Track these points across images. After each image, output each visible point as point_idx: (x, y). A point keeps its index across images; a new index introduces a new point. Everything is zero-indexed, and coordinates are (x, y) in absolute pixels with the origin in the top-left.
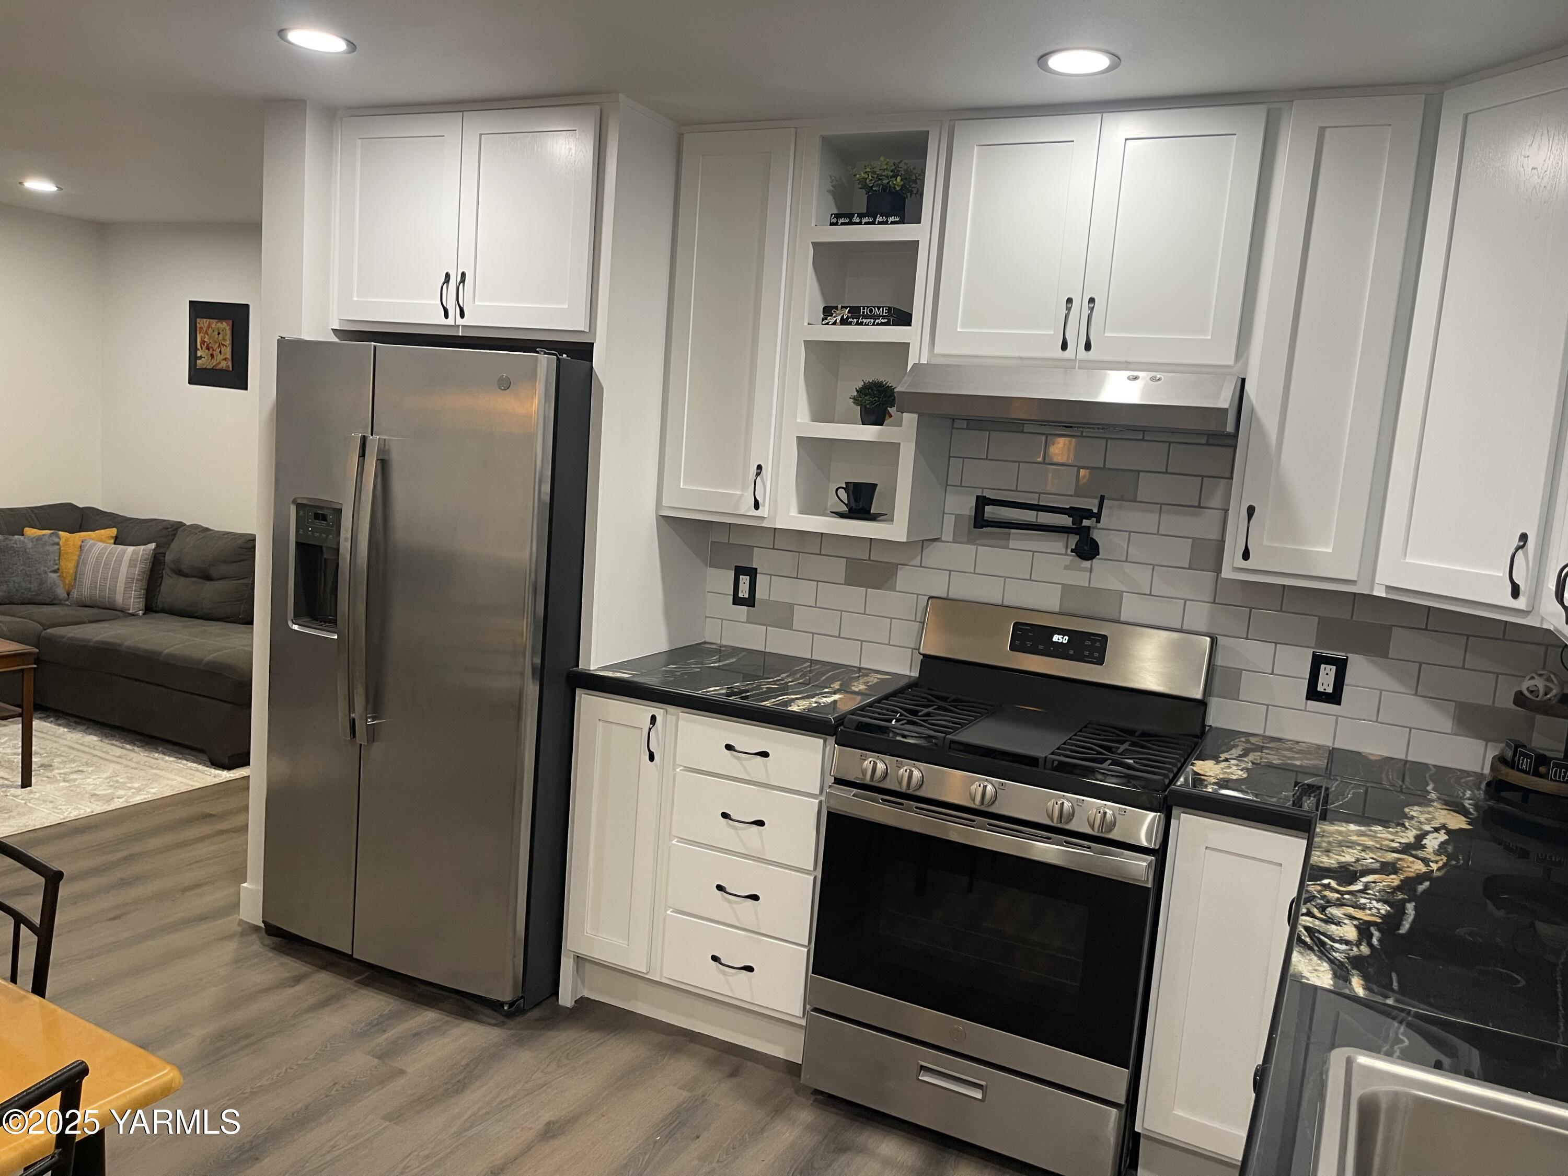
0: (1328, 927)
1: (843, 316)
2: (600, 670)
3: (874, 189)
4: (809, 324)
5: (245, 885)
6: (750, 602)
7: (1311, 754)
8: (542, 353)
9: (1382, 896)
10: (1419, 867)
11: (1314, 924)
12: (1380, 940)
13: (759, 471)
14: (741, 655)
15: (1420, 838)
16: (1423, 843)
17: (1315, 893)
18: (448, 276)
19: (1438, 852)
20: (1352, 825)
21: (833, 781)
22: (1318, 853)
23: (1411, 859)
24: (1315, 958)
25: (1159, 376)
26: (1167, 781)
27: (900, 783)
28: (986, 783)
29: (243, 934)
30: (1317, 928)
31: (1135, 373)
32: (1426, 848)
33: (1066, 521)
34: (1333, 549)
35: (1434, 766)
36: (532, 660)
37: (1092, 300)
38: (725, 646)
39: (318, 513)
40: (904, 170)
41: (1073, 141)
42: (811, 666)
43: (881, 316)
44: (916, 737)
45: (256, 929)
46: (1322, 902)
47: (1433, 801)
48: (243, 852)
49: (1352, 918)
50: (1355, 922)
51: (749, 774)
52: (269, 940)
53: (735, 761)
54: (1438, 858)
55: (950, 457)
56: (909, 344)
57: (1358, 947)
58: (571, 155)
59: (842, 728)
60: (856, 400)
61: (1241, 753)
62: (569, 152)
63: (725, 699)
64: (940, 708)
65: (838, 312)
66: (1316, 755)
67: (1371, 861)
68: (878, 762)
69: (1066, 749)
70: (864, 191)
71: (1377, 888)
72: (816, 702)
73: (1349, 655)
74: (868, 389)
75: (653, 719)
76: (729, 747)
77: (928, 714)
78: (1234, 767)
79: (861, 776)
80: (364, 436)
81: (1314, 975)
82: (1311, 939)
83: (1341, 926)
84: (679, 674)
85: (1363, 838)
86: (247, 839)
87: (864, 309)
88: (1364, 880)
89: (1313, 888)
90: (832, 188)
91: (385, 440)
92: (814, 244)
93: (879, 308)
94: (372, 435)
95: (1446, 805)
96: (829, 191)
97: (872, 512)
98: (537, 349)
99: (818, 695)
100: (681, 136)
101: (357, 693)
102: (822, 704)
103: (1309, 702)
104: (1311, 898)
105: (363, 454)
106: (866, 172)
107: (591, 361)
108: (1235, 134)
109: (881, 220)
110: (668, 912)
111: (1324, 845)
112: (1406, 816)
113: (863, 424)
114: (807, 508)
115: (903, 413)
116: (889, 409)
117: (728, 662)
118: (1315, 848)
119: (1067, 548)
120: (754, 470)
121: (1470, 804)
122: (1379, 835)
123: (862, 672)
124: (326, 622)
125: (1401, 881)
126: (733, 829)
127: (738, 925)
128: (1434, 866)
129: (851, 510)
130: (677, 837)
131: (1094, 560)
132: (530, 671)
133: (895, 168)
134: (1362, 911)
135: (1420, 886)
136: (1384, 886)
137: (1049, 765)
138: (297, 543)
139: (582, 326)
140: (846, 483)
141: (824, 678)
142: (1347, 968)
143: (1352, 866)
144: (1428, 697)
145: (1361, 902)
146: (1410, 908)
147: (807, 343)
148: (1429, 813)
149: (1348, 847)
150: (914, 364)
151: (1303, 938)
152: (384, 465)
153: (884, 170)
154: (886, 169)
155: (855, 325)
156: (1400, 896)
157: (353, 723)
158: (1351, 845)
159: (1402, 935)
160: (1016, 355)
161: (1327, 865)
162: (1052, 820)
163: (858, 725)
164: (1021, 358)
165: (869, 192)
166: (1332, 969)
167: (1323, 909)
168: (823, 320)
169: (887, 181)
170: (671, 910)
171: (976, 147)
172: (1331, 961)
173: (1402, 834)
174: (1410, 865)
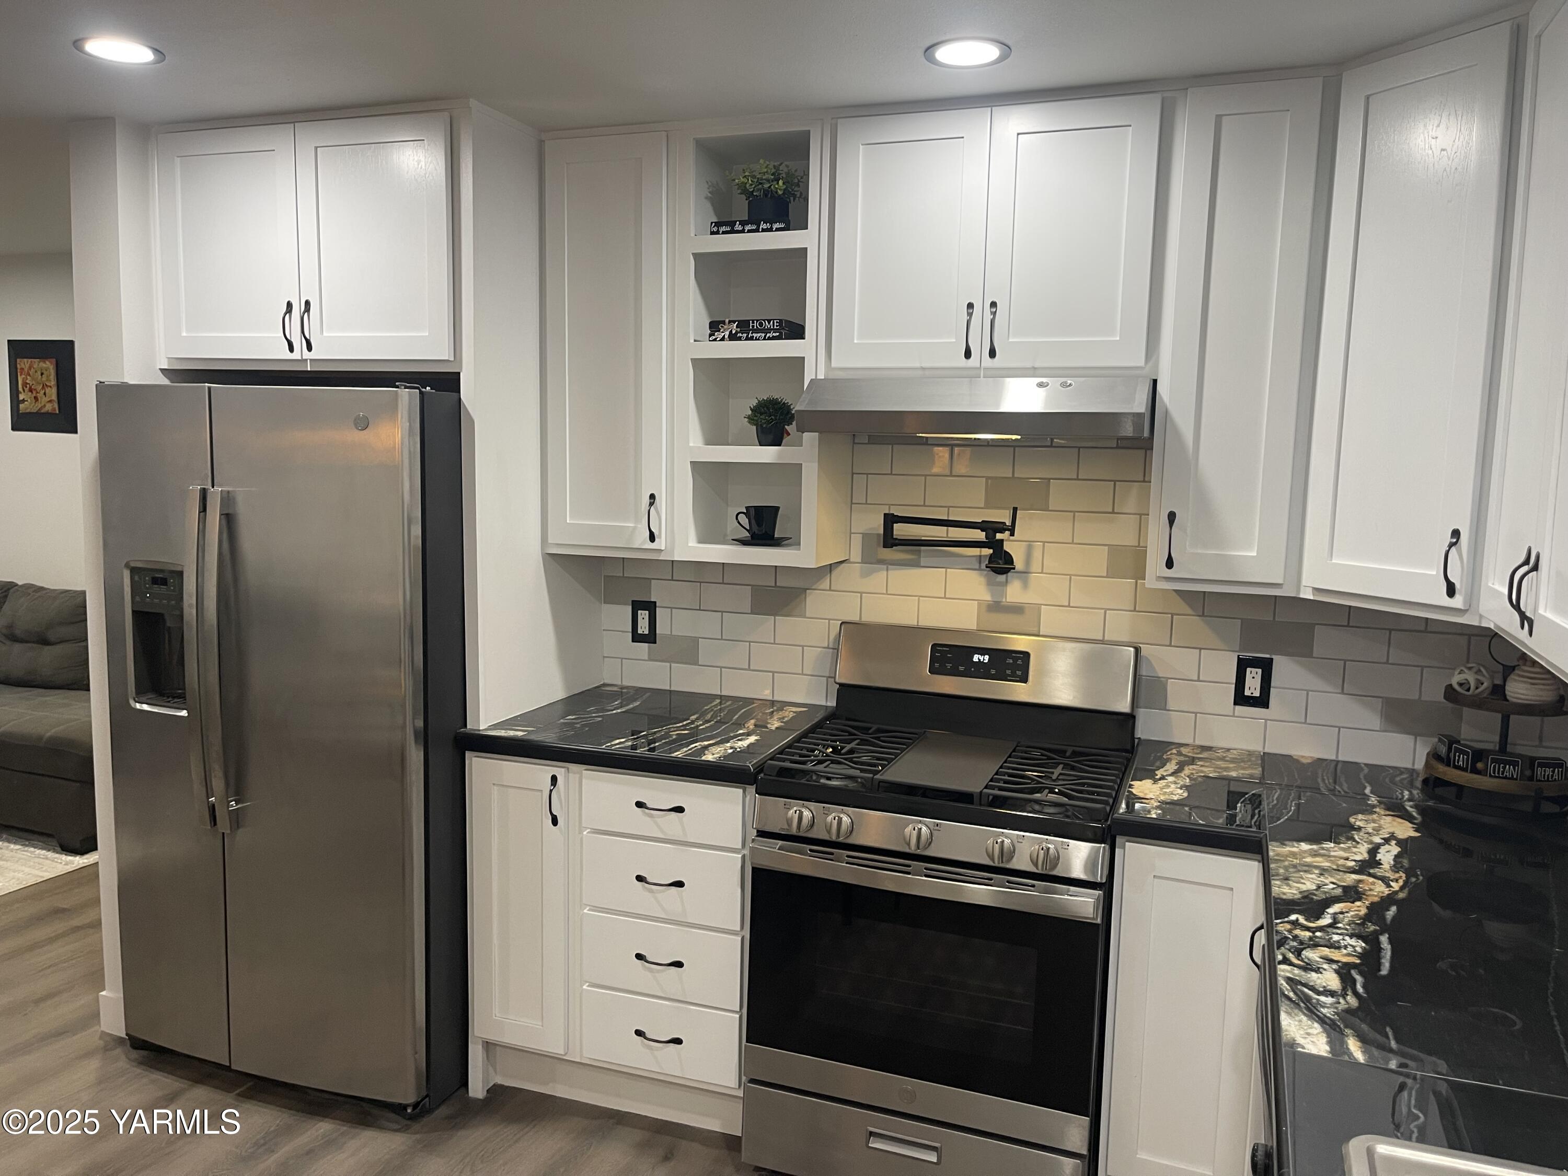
0: (1309, 976)
1: (731, 331)
2: (491, 729)
3: (755, 194)
4: (695, 341)
5: (103, 993)
6: (651, 638)
7: (1243, 761)
8: (403, 387)
9: (1353, 929)
10: (1380, 889)
11: (1293, 974)
12: (1364, 987)
13: (652, 501)
14: (645, 697)
15: (1373, 851)
16: (1377, 859)
17: (1286, 933)
18: (289, 305)
19: (1396, 867)
20: (1302, 844)
21: (755, 834)
22: (1278, 882)
23: (1371, 880)
24: (1304, 1018)
25: (1069, 382)
26: (1108, 808)
27: (829, 832)
28: (920, 826)
29: (106, 1049)
30: (1297, 978)
31: (1044, 380)
32: (1382, 864)
33: (980, 535)
34: (1257, 551)
35: (1366, 764)
36: (414, 722)
37: (993, 304)
38: (627, 687)
39: (156, 577)
40: (786, 173)
41: (963, 138)
42: (720, 703)
43: (772, 329)
44: (841, 778)
45: (120, 1041)
46: (1295, 944)
47: (1374, 806)
48: (98, 952)
49: (1330, 961)
50: (1335, 966)
51: (662, 831)
52: (135, 1054)
53: (648, 819)
54: (1397, 875)
55: (853, 474)
56: (804, 358)
57: (1345, 998)
58: (421, 168)
59: (762, 775)
60: (751, 419)
61: (1176, 768)
62: (418, 165)
63: (631, 753)
64: (863, 742)
65: (725, 327)
66: (1249, 763)
67: (1332, 886)
68: (803, 810)
69: (998, 781)
70: (744, 197)
71: (1346, 920)
72: (731, 748)
73: (1273, 657)
74: (763, 408)
75: (554, 779)
76: (639, 805)
77: (851, 751)
78: (1173, 786)
79: (786, 827)
80: (204, 489)
81: (1308, 1040)
82: (1295, 993)
83: (1321, 973)
84: (578, 726)
85: (1318, 859)
86: (101, 937)
87: (753, 323)
88: (1331, 910)
89: (1283, 927)
90: (709, 195)
91: (228, 492)
92: (696, 256)
93: (769, 321)
94: (213, 487)
95: (1388, 809)
96: (706, 198)
97: (775, 536)
98: (397, 384)
99: (733, 738)
100: (541, 143)
101: (215, 776)
102: (738, 750)
103: (1237, 707)
104: (1282, 942)
105: (203, 509)
106: (745, 177)
107: (458, 391)
108: (1130, 126)
109: (765, 227)
110: (585, 987)
111: (1281, 871)
112: (1352, 828)
113: (761, 445)
114: (705, 537)
115: (803, 433)
116: (786, 427)
117: (631, 706)
118: (1273, 876)
119: (980, 563)
120: (646, 500)
121: (1411, 807)
122: (1332, 854)
123: (776, 705)
124: (174, 698)
125: (1367, 907)
126: (649, 892)
127: (663, 995)
128: (1396, 886)
129: (753, 536)
130: (589, 905)
131: (1009, 574)
132: (412, 738)
133: (776, 171)
134: (1337, 951)
135: (1388, 913)
136: (1352, 916)
137: (984, 801)
138: (134, 612)
139: (444, 353)
140: (747, 508)
141: (736, 716)
142: (1339, 1026)
143: (1315, 895)
144: (1357, 695)
145: (1334, 940)
146: (1384, 939)
147: (695, 361)
148: (1374, 821)
149: (1305, 871)
150: (812, 379)
151: (1286, 993)
152: (229, 519)
153: (764, 173)
154: (767, 172)
155: (745, 340)
156: (1372, 928)
157: (212, 809)
158: (1309, 868)
159: (1384, 977)
160: (917, 365)
161: (1289, 897)
162: (993, 860)
163: (778, 771)
164: (923, 369)
165: (749, 197)
166: (1325, 1031)
167: (1298, 952)
168: (710, 336)
169: (769, 185)
170: (587, 984)
171: (861, 146)
172: (1322, 1020)
173: (1354, 850)
174: (1372, 887)
